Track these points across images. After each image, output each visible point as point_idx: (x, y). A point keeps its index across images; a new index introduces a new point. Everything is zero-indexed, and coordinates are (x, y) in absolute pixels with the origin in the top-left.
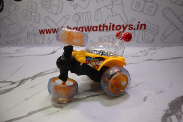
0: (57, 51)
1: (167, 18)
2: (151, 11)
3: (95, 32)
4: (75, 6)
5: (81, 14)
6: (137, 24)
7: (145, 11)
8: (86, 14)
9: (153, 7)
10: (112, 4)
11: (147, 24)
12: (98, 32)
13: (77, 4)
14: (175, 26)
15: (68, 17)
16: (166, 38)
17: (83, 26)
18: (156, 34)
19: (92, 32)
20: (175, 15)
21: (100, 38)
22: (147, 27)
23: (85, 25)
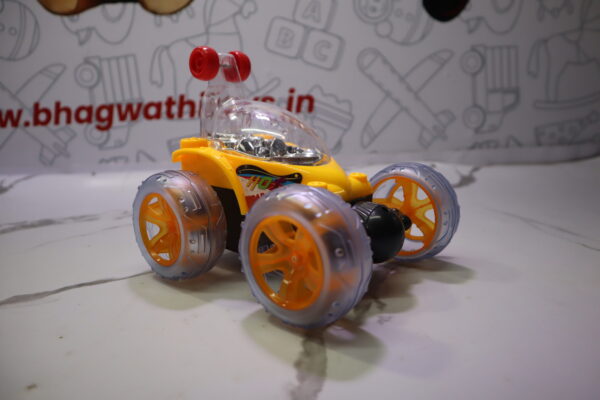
0: (11, 186)
1: (371, 77)
2: (324, 58)
3: (154, 122)
4: (83, 35)
5: (105, 64)
6: (286, 95)
7: (308, 55)
8: (122, 62)
9: (328, 45)
10: (207, 32)
11: (316, 95)
12: (164, 121)
13: (90, 30)
14: (397, 102)
15: (57, 70)
16: (376, 136)
17: (110, 100)
18: (345, 126)
19: (142, 121)
20: (393, 70)
21: (169, 143)
22: (316, 104)
23: (119, 99)
